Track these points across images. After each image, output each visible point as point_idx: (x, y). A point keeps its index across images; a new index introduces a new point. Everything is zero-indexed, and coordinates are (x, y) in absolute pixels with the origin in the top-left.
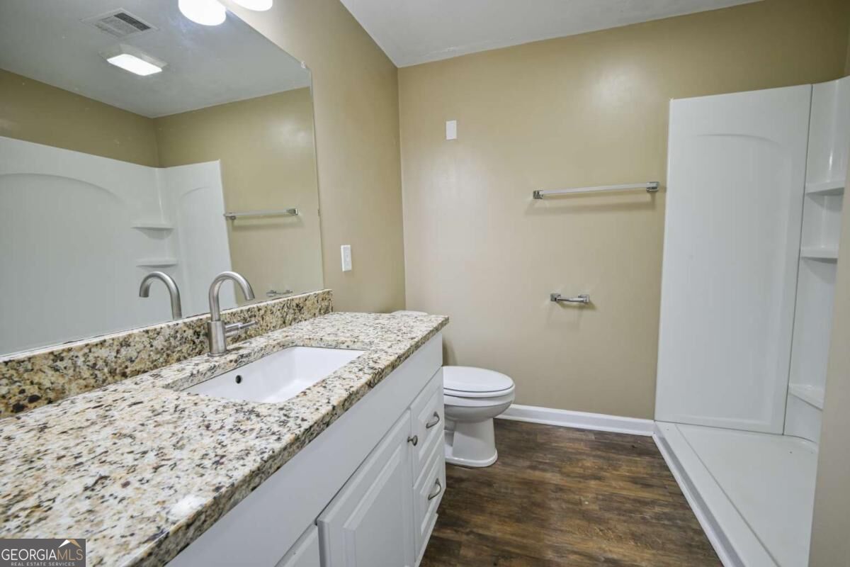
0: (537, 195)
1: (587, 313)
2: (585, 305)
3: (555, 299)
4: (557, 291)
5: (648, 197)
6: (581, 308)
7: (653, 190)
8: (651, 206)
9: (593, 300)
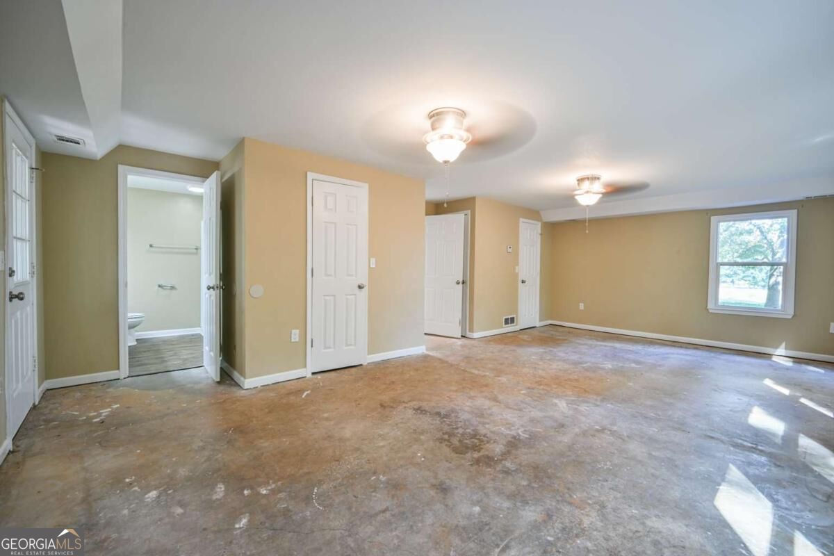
0: (151, 246)
1: (174, 291)
2: (173, 288)
3: (160, 286)
4: (160, 283)
5: (195, 251)
6: (171, 289)
7: (197, 249)
8: (196, 254)
9: (176, 286)
